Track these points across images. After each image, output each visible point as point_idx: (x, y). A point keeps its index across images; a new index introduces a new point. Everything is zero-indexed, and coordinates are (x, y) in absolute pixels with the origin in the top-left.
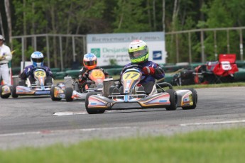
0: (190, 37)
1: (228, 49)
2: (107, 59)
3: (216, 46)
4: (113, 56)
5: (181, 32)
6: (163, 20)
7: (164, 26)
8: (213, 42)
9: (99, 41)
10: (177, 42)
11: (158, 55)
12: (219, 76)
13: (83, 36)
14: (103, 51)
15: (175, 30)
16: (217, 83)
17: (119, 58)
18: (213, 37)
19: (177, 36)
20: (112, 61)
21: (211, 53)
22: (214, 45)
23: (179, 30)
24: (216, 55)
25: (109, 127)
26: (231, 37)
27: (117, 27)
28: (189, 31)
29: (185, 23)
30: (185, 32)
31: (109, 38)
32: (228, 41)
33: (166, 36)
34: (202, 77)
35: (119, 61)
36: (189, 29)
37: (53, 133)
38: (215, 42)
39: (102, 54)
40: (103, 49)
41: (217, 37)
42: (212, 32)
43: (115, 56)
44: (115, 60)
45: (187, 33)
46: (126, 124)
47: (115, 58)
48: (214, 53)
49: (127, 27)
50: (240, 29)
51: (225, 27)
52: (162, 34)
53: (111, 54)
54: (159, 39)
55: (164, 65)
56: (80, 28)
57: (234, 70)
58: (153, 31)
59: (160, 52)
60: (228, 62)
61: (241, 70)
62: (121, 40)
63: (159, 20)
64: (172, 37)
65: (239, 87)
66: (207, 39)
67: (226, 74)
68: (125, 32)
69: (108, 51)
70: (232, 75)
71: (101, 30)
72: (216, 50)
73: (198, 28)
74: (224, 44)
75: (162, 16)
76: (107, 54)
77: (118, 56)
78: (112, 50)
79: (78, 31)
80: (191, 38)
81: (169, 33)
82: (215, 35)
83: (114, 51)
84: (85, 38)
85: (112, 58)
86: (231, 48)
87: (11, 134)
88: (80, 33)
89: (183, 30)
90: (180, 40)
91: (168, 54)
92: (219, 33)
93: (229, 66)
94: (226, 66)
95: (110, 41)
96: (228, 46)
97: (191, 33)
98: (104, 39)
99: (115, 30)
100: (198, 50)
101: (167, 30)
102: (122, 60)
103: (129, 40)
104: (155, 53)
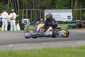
0: (81, 11)
5: (78, 9)
6: (72, 5)
7: (72, 7)
10: (76, 13)
11: (70, 17)
13: (44, 10)
15: (76, 9)
19: (76, 11)
25: (52, 43)
27: (56, 7)
29: (79, 6)
30: (79, 9)
31: (53, 11)
33: (72, 11)
36: (81, 8)
37: (33, 44)
45: (80, 10)
46: (58, 42)
49: (59, 8)
54: (70, 12)
55: (72, 21)
56: (43, 7)
58: (68, 9)
59: (70, 16)
62: (57, 12)
63: (70, 5)
71: (50, 8)
75: (71, 4)
77: (55, 17)
78: (53, 15)
79: (42, 8)
81: (73, 10)
84: (44, 11)
87: (18, 45)
88: (43, 9)
91: (73, 17)
97: (81, 10)
99: (55, 8)
100: (84, 16)
101: (73, 9)
102: (57, 19)
103: (59, 12)
104: (68, 17)
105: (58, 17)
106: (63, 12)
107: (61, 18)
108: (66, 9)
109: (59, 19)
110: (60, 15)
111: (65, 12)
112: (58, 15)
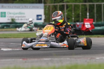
1: (81, 16)
2: (10, 18)
3: (73, 13)
4: (13, 17)
7: (43, 1)
8: (71, 11)
9: (5, 8)
11: (40, 17)
12: (83, 31)
14: (8, 14)
15: (50, 3)
16: (82, 35)
17: (17, 18)
18: (72, 8)
19: (51, 7)
20: (12, 20)
21: (70, 17)
22: (72, 13)
23: (52, 3)
24: (73, 19)
26: (82, 9)
28: (58, 4)
30: (56, 4)
31: (11, 6)
32: (80, 11)
34: (74, 31)
35: (17, 20)
36: (58, 3)
38: (73, 11)
39: (7, 15)
40: (8, 13)
41: (74, 8)
42: (71, 5)
43: (14, 17)
44: (14, 19)
45: (57, 5)
47: (14, 18)
48: (72, 17)
50: (87, 4)
51: (78, 2)
52: (42, 5)
53: (12, 15)
54: (41, 8)
55: (43, 23)
57: (92, 28)
58: (36, 3)
59: (41, 15)
60: (89, 23)
61: (96, 28)
64: (47, 7)
65: (98, 38)
66: (68, 9)
67: (87, 30)
68: (21, 3)
69: (10, 13)
70: (91, 31)
72: (73, 16)
73: (63, 2)
74: (78, 12)
76: (10, 15)
77: (16, 17)
78: (13, 14)
80: (59, 8)
81: (46, 5)
82: (73, 7)
83: (14, 14)
85: (13, 18)
86: (82, 15)
89: (54, 3)
90: (52, 9)
91: (45, 17)
92: (75, 6)
93: (89, 25)
94: (88, 25)
95: (12, 8)
96: (80, 13)
97: (59, 5)
98: (9, 7)
99: (15, 2)
101: (45, 3)
102: (19, 19)
103: (23, 8)
104: (38, 16)
105: (20, 15)
106: (29, 7)
107: (25, 18)
108: (33, 3)
109: (21, 19)
110: (24, 14)
111: (32, 8)
112: (20, 13)
